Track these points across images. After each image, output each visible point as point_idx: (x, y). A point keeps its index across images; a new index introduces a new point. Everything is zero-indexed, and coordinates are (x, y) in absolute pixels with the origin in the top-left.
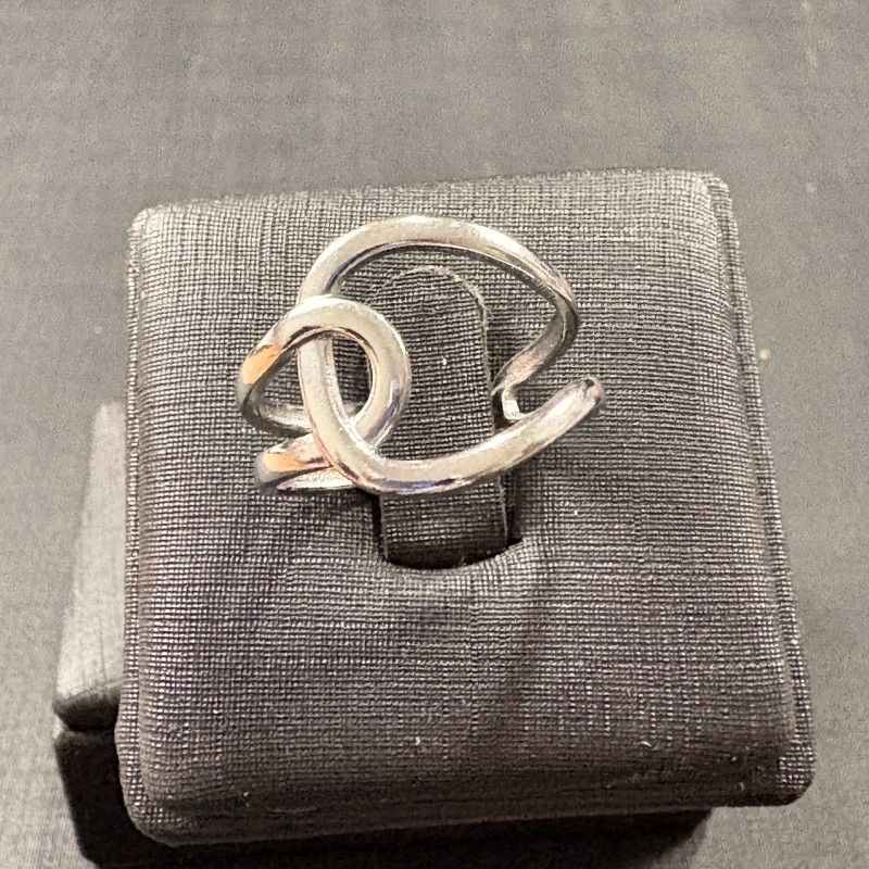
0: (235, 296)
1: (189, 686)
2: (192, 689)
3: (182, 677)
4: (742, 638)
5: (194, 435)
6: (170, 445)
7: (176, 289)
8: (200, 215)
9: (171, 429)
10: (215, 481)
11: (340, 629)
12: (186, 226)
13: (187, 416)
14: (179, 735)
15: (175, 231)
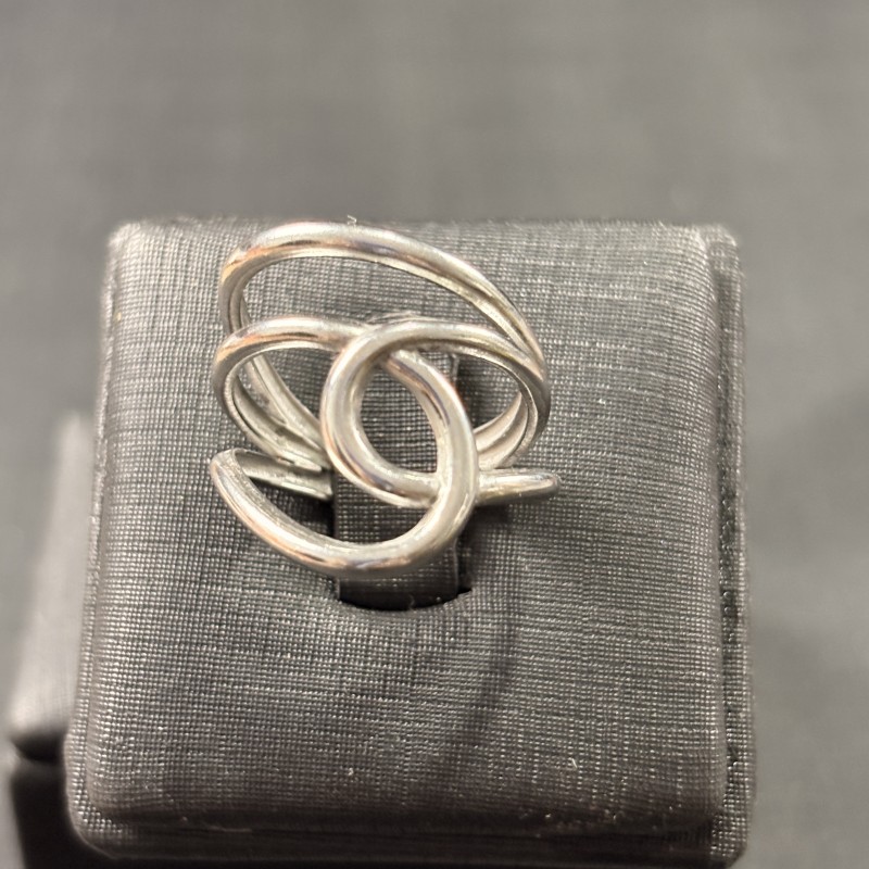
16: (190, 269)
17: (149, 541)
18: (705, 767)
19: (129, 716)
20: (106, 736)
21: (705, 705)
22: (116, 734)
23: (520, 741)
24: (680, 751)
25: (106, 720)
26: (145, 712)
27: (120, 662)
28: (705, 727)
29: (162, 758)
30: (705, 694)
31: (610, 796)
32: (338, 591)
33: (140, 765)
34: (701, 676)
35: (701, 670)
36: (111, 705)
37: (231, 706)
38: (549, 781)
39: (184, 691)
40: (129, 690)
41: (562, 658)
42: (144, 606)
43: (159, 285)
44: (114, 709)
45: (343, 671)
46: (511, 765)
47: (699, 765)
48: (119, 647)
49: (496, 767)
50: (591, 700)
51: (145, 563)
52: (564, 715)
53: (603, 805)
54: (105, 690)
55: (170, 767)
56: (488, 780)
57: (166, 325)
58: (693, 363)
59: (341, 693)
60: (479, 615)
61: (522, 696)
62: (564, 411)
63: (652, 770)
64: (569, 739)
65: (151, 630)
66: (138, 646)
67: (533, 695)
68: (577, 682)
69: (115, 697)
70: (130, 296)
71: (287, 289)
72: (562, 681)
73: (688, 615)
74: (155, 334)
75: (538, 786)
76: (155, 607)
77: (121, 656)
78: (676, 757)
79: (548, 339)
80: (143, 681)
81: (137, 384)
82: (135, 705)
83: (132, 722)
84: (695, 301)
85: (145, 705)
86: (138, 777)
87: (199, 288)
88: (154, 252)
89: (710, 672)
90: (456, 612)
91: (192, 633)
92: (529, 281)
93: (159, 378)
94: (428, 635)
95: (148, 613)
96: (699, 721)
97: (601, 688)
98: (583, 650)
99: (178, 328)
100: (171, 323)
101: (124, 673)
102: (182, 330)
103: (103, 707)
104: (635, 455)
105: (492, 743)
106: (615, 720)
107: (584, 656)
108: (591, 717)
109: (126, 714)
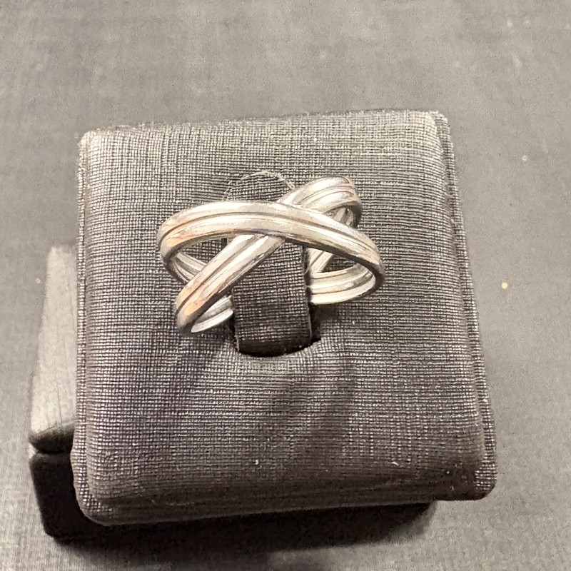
0: (146, 188)
1: (118, 428)
2: (119, 430)
3: (113, 423)
4: (453, 399)
5: (120, 274)
6: (106, 280)
7: (109, 184)
8: (124, 137)
9: (107, 270)
10: (133, 303)
11: (210, 394)
12: (115, 144)
13: (116, 263)
14: (112, 458)
15: (109, 147)
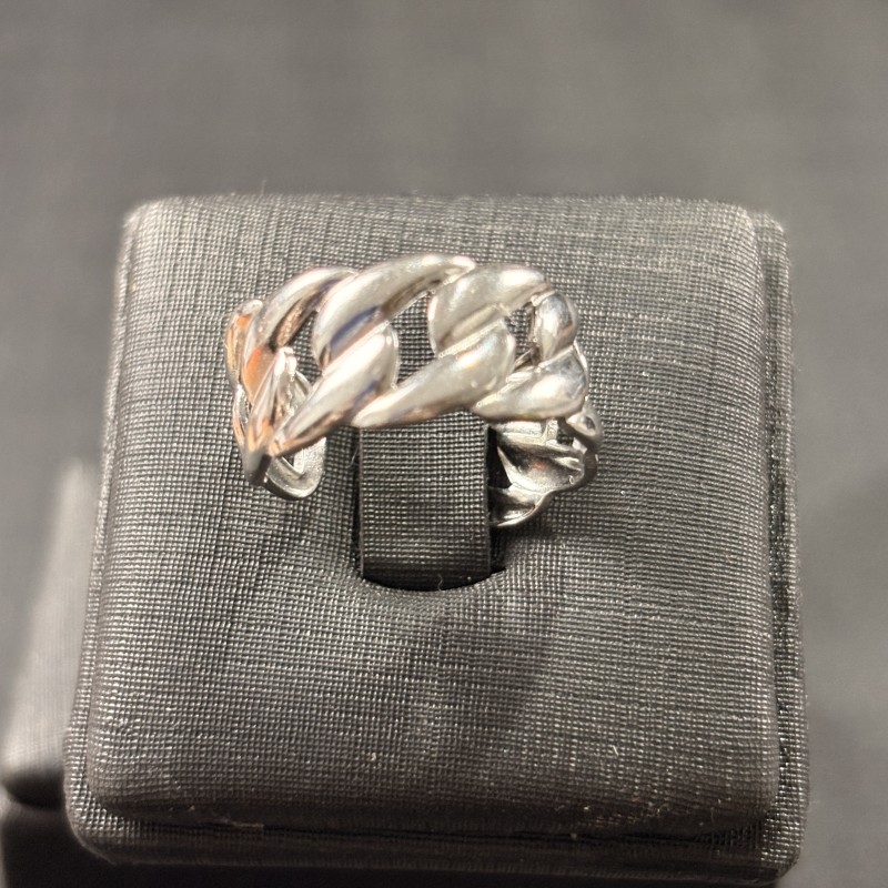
16: (210, 238)
17: (161, 514)
18: (756, 758)
19: (134, 697)
20: (110, 718)
21: (756, 692)
22: (120, 716)
23: (557, 725)
24: (729, 740)
25: (110, 702)
26: (152, 692)
27: (127, 640)
28: (756, 715)
29: (170, 741)
30: (757, 680)
31: (654, 788)
32: (361, 568)
33: (146, 748)
34: (752, 662)
35: (752, 655)
36: (116, 685)
37: (245, 686)
38: (588, 770)
39: (194, 669)
40: (135, 668)
41: (602, 639)
42: (154, 582)
43: (177, 254)
44: (119, 689)
45: (367, 649)
46: (547, 751)
47: (749, 755)
48: (126, 624)
49: (530, 753)
50: (634, 684)
51: (157, 536)
52: (604, 699)
53: (647, 796)
54: (110, 670)
55: (178, 751)
56: (521, 767)
57: (184, 293)
58: (741, 338)
59: (364, 672)
60: (514, 593)
61: (559, 678)
62: (605, 383)
63: (700, 759)
64: (610, 724)
65: (161, 606)
66: (146, 623)
67: (571, 677)
68: (618, 664)
69: (121, 676)
70: (146, 266)
71: (312, 257)
72: (602, 662)
73: (738, 598)
74: (173, 303)
75: (576, 774)
76: (165, 582)
77: (128, 633)
78: (725, 746)
79: (588, 310)
80: (151, 659)
81: (151, 354)
82: (142, 685)
83: (138, 703)
84: (742, 276)
85: (153, 685)
86: (143, 762)
87: (220, 257)
88: (172, 221)
89: (761, 658)
90: (489, 591)
91: (205, 609)
92: (568, 252)
93: (176, 346)
94: (459, 613)
95: (158, 588)
96: (750, 708)
97: (645, 671)
98: (625, 630)
99: (196, 296)
100: (189, 292)
101: (130, 652)
102: (200, 298)
103: (107, 688)
104: (681, 430)
105: (526, 728)
106: (659, 705)
107: (626, 636)
108: (634, 701)
109: (131, 695)
